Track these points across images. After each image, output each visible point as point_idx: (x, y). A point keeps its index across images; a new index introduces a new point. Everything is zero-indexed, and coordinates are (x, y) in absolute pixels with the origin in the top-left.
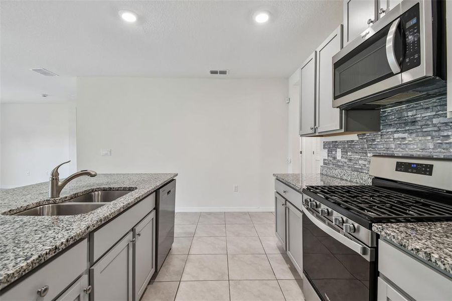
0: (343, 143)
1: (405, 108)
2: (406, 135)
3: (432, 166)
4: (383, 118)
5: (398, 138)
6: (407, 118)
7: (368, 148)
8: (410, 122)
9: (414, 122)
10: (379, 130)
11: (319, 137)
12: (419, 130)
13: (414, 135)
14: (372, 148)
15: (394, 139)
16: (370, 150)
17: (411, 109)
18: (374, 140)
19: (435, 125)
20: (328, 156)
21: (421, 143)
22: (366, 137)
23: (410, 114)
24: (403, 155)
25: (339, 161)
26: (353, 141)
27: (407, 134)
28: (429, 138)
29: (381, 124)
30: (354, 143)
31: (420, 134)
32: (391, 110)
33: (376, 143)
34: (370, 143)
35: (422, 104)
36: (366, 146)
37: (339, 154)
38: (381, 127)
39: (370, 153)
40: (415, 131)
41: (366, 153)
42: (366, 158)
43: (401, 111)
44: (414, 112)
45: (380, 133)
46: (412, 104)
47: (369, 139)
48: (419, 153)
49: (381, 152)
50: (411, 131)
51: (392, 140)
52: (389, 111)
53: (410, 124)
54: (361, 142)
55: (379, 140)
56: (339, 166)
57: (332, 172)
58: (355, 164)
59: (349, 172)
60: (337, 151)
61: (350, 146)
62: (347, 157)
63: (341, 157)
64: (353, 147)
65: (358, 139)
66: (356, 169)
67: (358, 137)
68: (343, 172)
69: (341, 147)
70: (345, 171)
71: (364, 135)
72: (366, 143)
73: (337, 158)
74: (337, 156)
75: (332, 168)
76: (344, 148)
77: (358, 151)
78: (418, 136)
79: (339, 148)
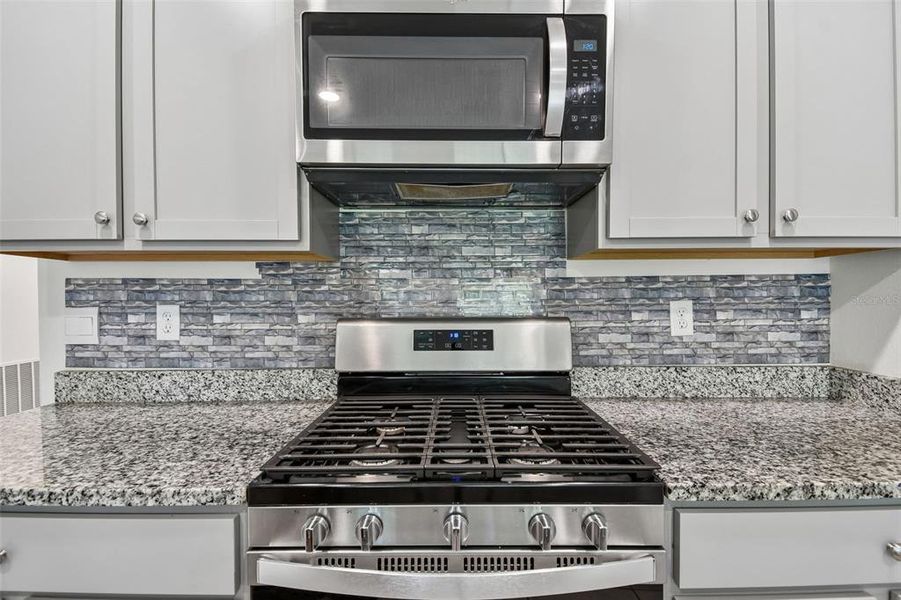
0: (193, 285)
1: (404, 216)
2: (407, 274)
3: (490, 333)
4: (348, 231)
5: (389, 280)
6: (409, 238)
7: (300, 301)
8: (418, 247)
9: (425, 249)
10: (338, 258)
11: (36, 259)
12: (435, 266)
13: (426, 274)
14: (314, 302)
15: (378, 280)
16: (308, 308)
17: (420, 221)
18: (319, 282)
19: (466, 259)
20: (101, 332)
21: (440, 291)
22: (291, 271)
23: (416, 230)
24: (402, 315)
25: (167, 345)
26: (237, 282)
27: (410, 272)
28: (456, 282)
29: (341, 244)
30: (240, 288)
31: (438, 273)
32: (370, 214)
33: (326, 288)
34: (307, 289)
35: (441, 215)
36: (293, 296)
37: (167, 323)
38: (342, 251)
39: (304, 314)
40: (427, 266)
41: (293, 315)
42: (295, 327)
43: (396, 221)
44: (425, 229)
45: (338, 264)
46: (421, 212)
47: (302, 277)
48: (436, 310)
50: (418, 266)
51: (374, 282)
52: (365, 216)
53: (415, 251)
54: (271, 286)
55: (335, 283)
56: (172, 363)
57: (136, 388)
58: (247, 349)
59: (232, 374)
60: (155, 313)
61: (223, 297)
62: (208, 331)
63: (181, 330)
64: (238, 299)
65: (260, 277)
66: (252, 362)
67: (260, 271)
68: (202, 380)
69: (177, 298)
70: (209, 376)
71: (285, 265)
72: (292, 287)
73: (154, 337)
74: (155, 329)
75: (134, 375)
76: (195, 302)
77: (259, 310)
78: (433, 277)
79: (165, 302)
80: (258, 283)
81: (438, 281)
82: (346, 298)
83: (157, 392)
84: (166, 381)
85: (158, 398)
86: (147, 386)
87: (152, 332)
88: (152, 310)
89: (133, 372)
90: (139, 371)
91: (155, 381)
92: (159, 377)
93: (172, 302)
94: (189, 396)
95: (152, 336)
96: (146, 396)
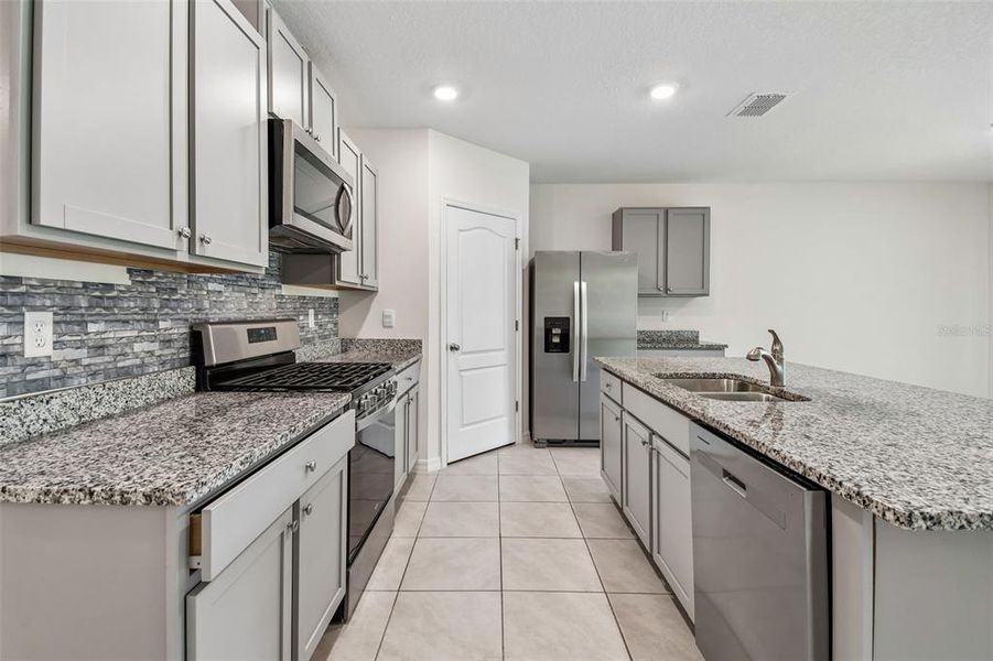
0: (65, 288)
5: (214, 292)
7: (161, 308)
14: (171, 309)
15: (208, 291)
16: (167, 314)
18: (174, 291)
22: (154, 279)
26: (109, 287)
30: (114, 294)
33: (178, 297)
34: (166, 297)
36: (156, 304)
37: (38, 335)
42: (156, 333)
47: (163, 286)
49: (189, 316)
51: (205, 293)
54: (140, 293)
55: (183, 292)
57: (18, 423)
58: (119, 358)
59: (121, 383)
60: (23, 323)
61: (97, 303)
62: (82, 341)
63: (54, 342)
64: (112, 305)
65: (129, 283)
66: (122, 371)
67: (131, 276)
68: (93, 396)
69: (48, 303)
70: (100, 390)
71: (150, 273)
72: (156, 295)
73: (21, 354)
74: (22, 344)
75: (16, 405)
76: (69, 307)
77: (130, 317)
78: (233, 291)
79: (33, 308)
80: (129, 289)
81: (237, 294)
82: (190, 305)
83: (45, 421)
84: (56, 404)
85: (46, 428)
86: (33, 417)
87: (17, 348)
88: (18, 319)
89: (13, 401)
90: (20, 399)
91: (43, 408)
92: (48, 402)
93: (43, 308)
94: (81, 417)
95: (17, 353)
96: (31, 430)
